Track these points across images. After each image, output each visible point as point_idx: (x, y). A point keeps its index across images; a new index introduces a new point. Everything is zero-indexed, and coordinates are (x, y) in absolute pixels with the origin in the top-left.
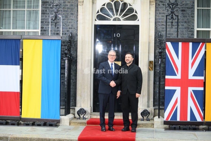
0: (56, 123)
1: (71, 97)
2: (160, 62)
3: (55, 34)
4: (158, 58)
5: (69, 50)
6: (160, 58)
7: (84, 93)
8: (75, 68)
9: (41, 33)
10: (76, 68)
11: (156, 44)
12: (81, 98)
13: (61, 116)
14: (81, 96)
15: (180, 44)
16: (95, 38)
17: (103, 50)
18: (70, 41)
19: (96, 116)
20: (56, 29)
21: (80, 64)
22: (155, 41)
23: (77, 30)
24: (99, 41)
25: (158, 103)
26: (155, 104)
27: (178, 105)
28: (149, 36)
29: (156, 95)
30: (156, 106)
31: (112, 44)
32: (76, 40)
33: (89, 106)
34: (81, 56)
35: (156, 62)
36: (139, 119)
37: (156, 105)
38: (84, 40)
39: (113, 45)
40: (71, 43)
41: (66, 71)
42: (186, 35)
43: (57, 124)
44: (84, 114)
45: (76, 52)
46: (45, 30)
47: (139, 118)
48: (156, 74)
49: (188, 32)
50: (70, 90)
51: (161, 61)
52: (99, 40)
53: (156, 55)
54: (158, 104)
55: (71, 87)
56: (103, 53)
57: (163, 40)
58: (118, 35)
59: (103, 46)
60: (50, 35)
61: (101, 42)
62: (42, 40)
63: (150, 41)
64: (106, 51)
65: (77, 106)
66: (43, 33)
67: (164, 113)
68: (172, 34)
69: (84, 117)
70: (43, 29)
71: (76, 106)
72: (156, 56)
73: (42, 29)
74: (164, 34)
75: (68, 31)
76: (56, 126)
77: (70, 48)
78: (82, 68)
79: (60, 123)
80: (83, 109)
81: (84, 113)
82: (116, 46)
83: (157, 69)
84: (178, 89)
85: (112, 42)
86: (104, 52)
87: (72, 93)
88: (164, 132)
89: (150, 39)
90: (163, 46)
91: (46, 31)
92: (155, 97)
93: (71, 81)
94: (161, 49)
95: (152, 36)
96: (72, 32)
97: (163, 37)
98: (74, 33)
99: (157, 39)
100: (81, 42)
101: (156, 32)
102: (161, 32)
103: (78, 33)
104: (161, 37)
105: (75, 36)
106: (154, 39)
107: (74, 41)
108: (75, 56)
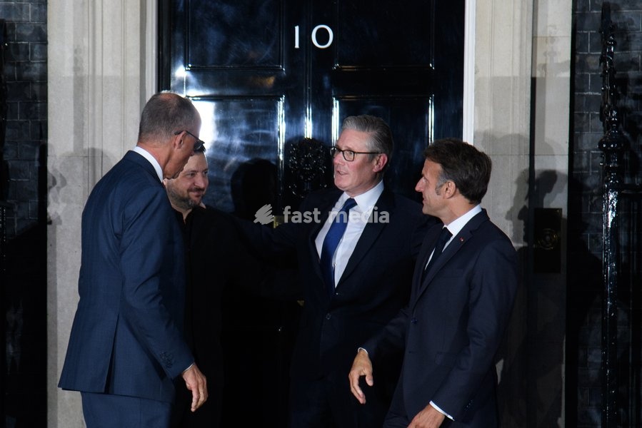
2: (611, 216)
6: (614, 188)
11: (583, 91)
16: (166, 60)
17: (223, 139)
22: (578, 73)
23: (43, 3)
24: (193, 80)
28: (534, 38)
31: (282, 100)
32: (35, 71)
38: (94, 70)
39: (285, 105)
45: (37, 156)
51: (618, 210)
52: (193, 70)
53: (584, 163)
56: (222, 155)
57: (633, 64)
58: (322, 36)
59: (217, 111)
61: (204, 83)
63: (538, 75)
64: (237, 142)
72: (584, 177)
74: (639, 24)
82: (309, 111)
85: (278, 82)
86: (229, 150)
89: (540, 60)
90: (630, 103)
94: (621, 126)
95: (553, 39)
96: (9, 15)
97: (628, 40)
98: (20, 23)
99: (585, 57)
100: (70, 86)
101: (584, 9)
102: (617, 8)
103: (46, 22)
104: (619, 42)
105: (27, 46)
106: (569, 58)
107: (20, 78)
108: (28, 179)
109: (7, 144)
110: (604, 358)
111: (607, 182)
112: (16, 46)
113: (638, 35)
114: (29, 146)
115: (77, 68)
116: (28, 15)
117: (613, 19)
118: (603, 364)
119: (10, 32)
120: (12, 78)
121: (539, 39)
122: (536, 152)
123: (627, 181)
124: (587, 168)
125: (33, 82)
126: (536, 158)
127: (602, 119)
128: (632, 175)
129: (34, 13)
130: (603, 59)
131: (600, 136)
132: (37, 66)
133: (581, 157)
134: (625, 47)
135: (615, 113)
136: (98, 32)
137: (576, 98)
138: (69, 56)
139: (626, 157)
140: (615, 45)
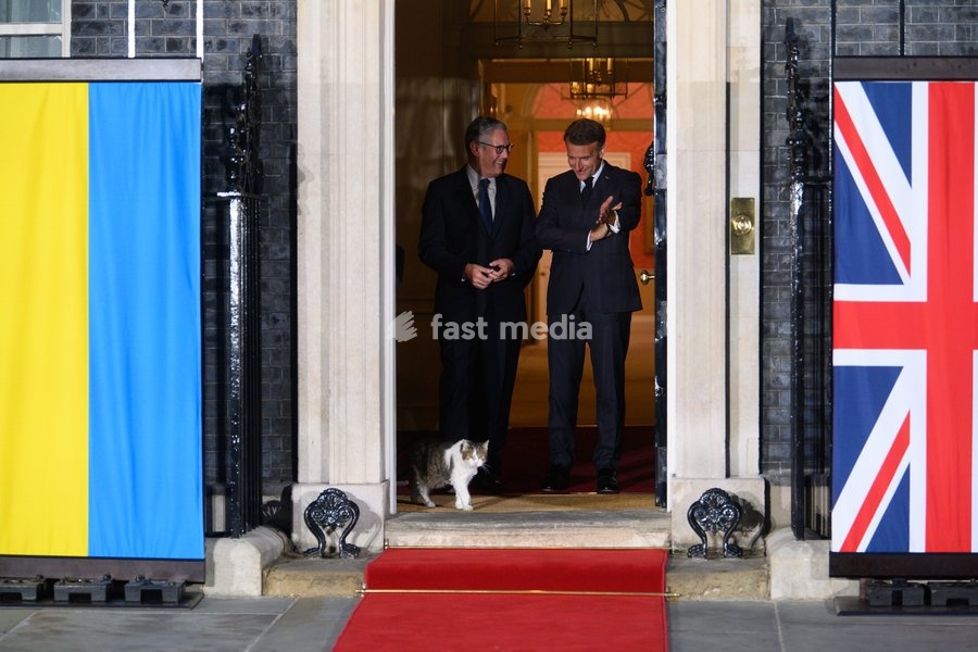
0: (179, 579)
1: (264, 423)
2: (797, 204)
3: (158, 48)
4: (783, 179)
5: (250, 141)
6: (799, 180)
7: (342, 398)
8: (282, 250)
9: (73, 44)
10: (288, 247)
11: (772, 94)
12: (327, 430)
13: (208, 540)
14: (325, 417)
15: (920, 91)
18: (255, 88)
19: (420, 536)
20: (167, 17)
21: (318, 224)
22: (767, 79)
23: (293, 20)
25: (789, 451)
26: (771, 454)
27: (916, 458)
28: (728, 48)
29: (776, 404)
30: (776, 467)
32: (286, 80)
33: (377, 479)
34: (318, 177)
35: (771, 206)
36: (677, 545)
37: (775, 458)
38: (338, 77)
40: (257, 101)
41: (235, 267)
42: (950, 36)
43: (189, 589)
44: (347, 524)
45: (288, 154)
46: (99, 27)
47: (678, 541)
48: (772, 277)
49: (960, 17)
50: (260, 385)
51: (804, 198)
53: (773, 158)
54: (788, 455)
55: (264, 366)
57: (814, 71)
60: (132, 53)
62: (87, 84)
63: (732, 80)
65: (300, 479)
66: (84, 42)
67: (831, 506)
68: (867, 34)
69: (349, 540)
70: (87, 19)
71: (295, 479)
72: (773, 170)
73: (80, 20)
74: (818, 36)
75: (237, 27)
76: (185, 600)
77: (255, 132)
78: (328, 250)
79: (203, 583)
80: (340, 494)
81: (344, 516)
83: (781, 244)
84: (913, 365)
87: (268, 399)
88: (834, 624)
89: (733, 67)
90: (812, 105)
91: (107, 29)
92: (772, 415)
93: (264, 326)
94: (805, 126)
95: (744, 49)
96: (264, 31)
97: (809, 50)
98: (273, 37)
99: (773, 64)
100: (318, 92)
101: (771, 23)
102: (799, 23)
103: (296, 37)
104: (801, 51)
105: (279, 57)
106: (758, 66)
107: (273, 85)
108: (281, 176)
109: (261, 144)
110: (793, 330)
111: (794, 174)
112: (270, 58)
113: (818, 46)
114: (281, 146)
115: (323, 77)
116: (279, 30)
117: (796, 32)
118: (792, 335)
119: (263, 45)
120: (265, 86)
121: (732, 50)
122: (732, 148)
123: (811, 173)
124: (776, 163)
125: (284, 90)
126: (731, 153)
127: (788, 119)
128: (816, 169)
129: (285, 28)
130: (788, 67)
131: (787, 134)
132: (288, 75)
133: (770, 153)
134: (806, 57)
135: (799, 114)
136: (342, 45)
137: (766, 101)
138: (317, 65)
139: (810, 153)
140: (798, 54)
